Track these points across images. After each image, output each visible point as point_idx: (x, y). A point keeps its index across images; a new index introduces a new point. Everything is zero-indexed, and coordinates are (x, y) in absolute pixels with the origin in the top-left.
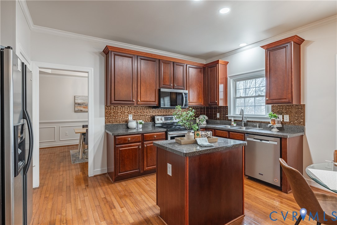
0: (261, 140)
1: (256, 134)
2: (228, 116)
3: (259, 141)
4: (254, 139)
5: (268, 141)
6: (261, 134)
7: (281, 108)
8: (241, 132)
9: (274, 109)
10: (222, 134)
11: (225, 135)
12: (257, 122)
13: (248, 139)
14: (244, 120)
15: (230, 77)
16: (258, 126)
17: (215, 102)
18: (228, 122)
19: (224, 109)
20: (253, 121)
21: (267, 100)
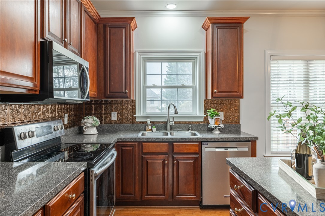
0: (226, 148)
1: (219, 140)
2: (135, 117)
3: (223, 150)
4: (216, 148)
5: (236, 147)
6: (227, 140)
7: (215, 103)
8: (194, 140)
9: (207, 105)
10: (157, 149)
11: (164, 150)
12: (185, 122)
13: (207, 149)
14: (170, 121)
15: (139, 52)
16: (190, 129)
17: (123, 92)
18: (137, 126)
19: (128, 104)
20: (180, 123)
21: (215, 93)
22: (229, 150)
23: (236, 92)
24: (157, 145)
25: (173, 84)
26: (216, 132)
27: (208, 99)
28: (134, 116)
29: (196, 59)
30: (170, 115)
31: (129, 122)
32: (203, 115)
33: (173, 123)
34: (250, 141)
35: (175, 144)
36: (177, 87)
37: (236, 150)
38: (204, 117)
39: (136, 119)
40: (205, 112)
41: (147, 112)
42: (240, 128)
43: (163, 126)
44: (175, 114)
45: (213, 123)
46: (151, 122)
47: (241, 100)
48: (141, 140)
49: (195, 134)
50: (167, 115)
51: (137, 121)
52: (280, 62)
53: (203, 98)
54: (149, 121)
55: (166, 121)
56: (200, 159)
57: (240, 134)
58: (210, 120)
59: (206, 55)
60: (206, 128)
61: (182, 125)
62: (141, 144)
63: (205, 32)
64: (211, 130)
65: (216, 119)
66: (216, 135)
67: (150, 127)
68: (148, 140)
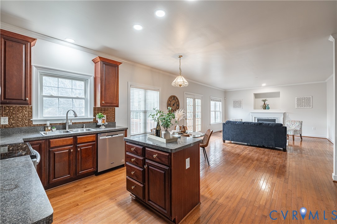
0: (112, 135)
1: (108, 131)
2: (32, 121)
3: (110, 137)
4: (106, 136)
5: (118, 134)
6: (112, 131)
9: (96, 111)
10: (63, 143)
11: (70, 142)
12: (80, 123)
13: (101, 138)
14: (68, 122)
15: (36, 67)
16: (84, 127)
17: (22, 100)
18: (34, 128)
19: (22, 110)
20: (75, 123)
21: (103, 103)
22: (114, 136)
23: (115, 103)
24: (63, 140)
25: (69, 95)
26: (103, 127)
27: (97, 107)
28: (31, 119)
29: (87, 80)
30: (68, 118)
31: (25, 125)
32: (92, 117)
33: (71, 123)
34: (124, 130)
35: (78, 137)
36: (73, 98)
37: (117, 136)
38: (94, 118)
39: (33, 122)
40: (95, 116)
41: (44, 116)
42: (115, 124)
43: (61, 126)
44: (75, 117)
45: (101, 122)
46: (50, 124)
47: (116, 108)
48: (49, 138)
49: (89, 130)
50: (66, 118)
51: (33, 124)
52: (135, 89)
53: (93, 106)
54: (48, 123)
55: (65, 122)
56: (96, 144)
57: (115, 127)
58: (98, 120)
59: (95, 79)
60: (95, 125)
61: (77, 125)
62: (48, 141)
63: (94, 64)
64: (99, 126)
65: (103, 119)
66: (103, 129)
67: (49, 128)
68: (56, 137)
